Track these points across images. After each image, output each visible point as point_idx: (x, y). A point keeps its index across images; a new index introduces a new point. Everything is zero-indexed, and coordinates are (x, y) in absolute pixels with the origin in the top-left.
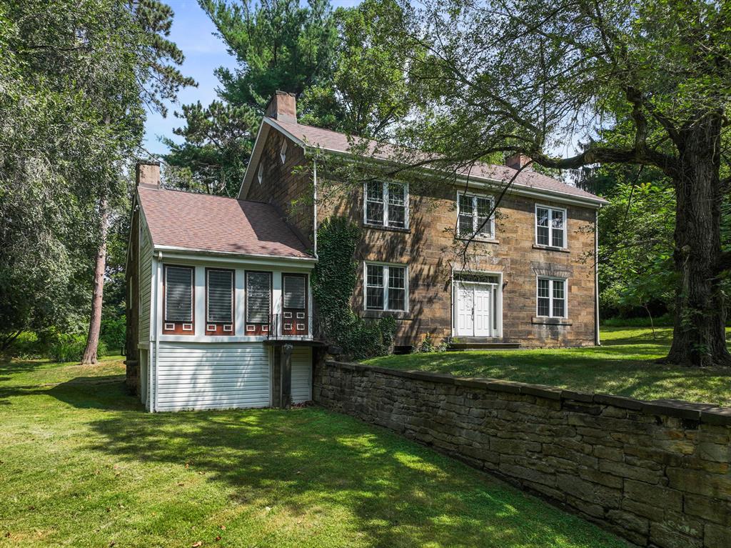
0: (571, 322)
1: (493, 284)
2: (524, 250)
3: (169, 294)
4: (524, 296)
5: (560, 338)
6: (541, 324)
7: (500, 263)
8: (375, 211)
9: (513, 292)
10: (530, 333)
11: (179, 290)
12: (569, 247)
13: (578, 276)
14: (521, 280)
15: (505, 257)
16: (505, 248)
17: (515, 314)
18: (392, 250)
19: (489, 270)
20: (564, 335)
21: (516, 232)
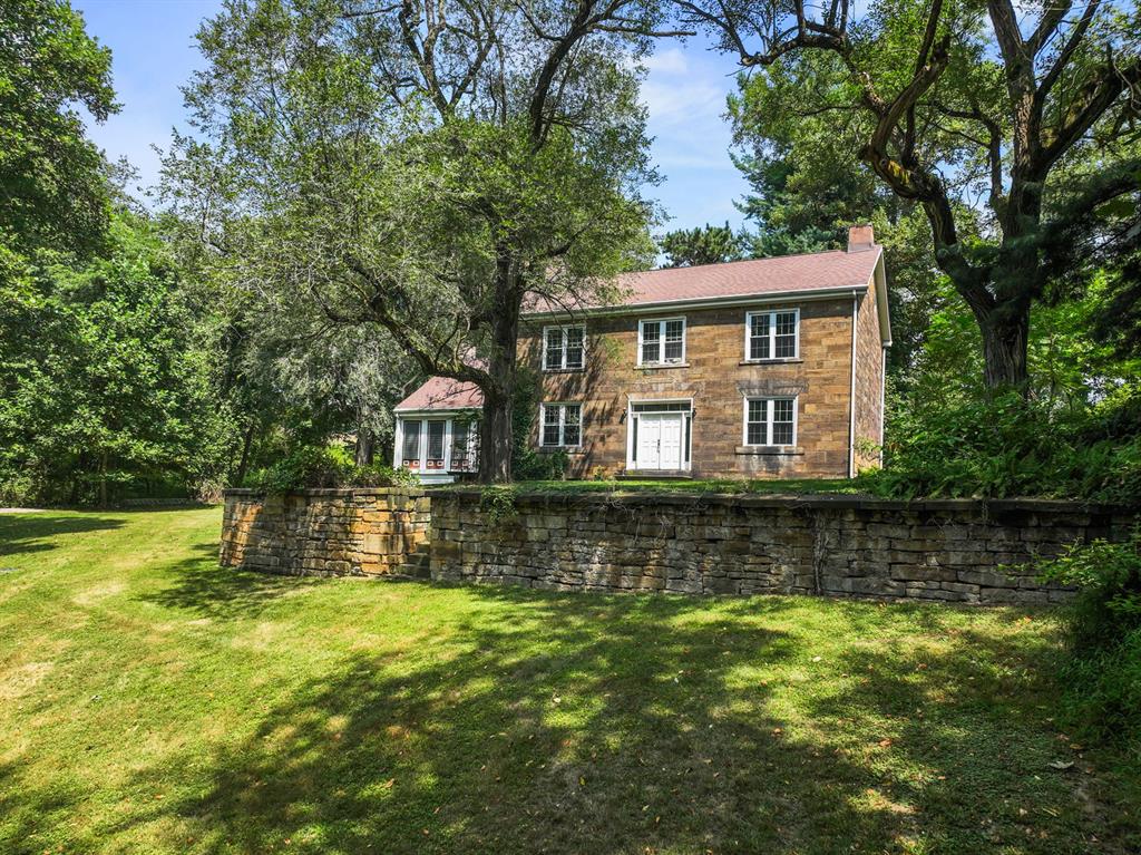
0: (801, 450)
1: (682, 412)
2: (727, 370)
3: (406, 439)
4: (725, 422)
5: (782, 471)
6: (749, 454)
7: (691, 388)
8: (554, 358)
9: (707, 419)
10: (732, 465)
11: (411, 437)
12: (802, 355)
13: (818, 391)
14: (720, 404)
15: (698, 381)
16: (698, 371)
17: (710, 444)
18: (567, 391)
19: (675, 398)
20: (789, 467)
21: (716, 349)
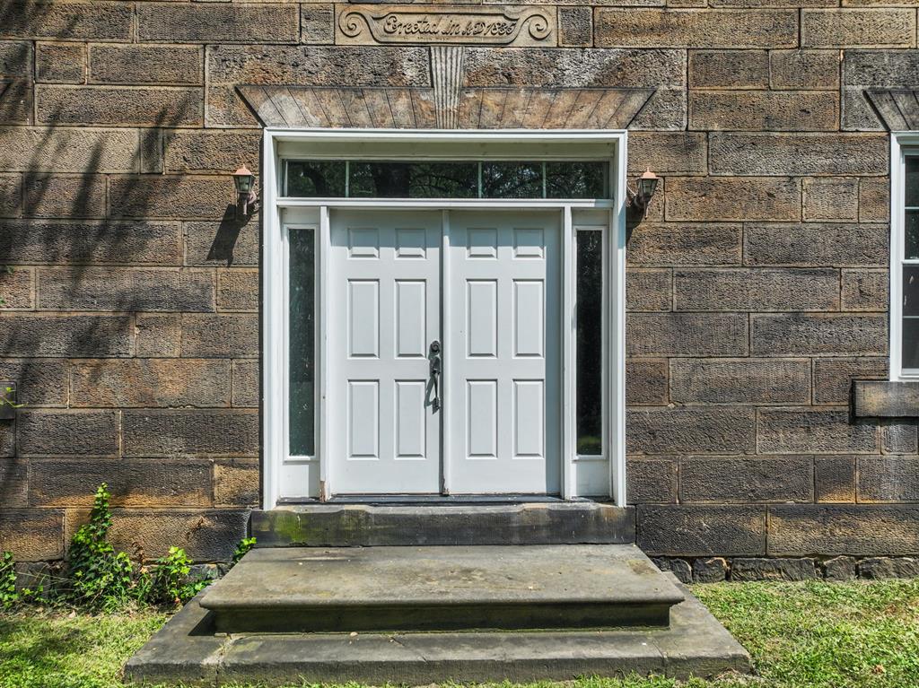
1: (568, 205)
7: (612, 80)
15: (651, 41)
